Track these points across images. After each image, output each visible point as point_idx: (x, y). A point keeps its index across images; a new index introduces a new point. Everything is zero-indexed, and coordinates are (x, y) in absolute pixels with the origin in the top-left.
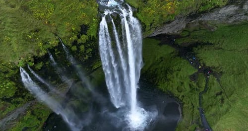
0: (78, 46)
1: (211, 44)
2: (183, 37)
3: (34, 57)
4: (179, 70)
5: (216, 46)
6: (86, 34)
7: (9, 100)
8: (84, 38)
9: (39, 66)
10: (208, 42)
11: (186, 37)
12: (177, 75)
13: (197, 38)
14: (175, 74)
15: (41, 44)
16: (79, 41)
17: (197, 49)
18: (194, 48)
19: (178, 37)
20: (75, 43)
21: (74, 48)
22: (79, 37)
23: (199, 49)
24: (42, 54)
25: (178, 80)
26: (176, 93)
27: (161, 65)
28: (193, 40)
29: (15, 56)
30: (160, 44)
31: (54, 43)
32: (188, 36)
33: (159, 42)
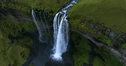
0: (48, 15)
1: (104, 61)
2: (99, 49)
3: (36, 9)
4: (84, 57)
5: (105, 63)
6: (52, 14)
7: (28, 14)
8: (51, 14)
9: (36, 12)
10: (104, 59)
11: (100, 50)
12: (81, 58)
13: (102, 54)
14: (81, 57)
15: (39, 7)
16: (49, 14)
17: (97, 57)
18: (97, 56)
19: (97, 48)
20: (47, 13)
21: (47, 14)
22: (50, 13)
23: (98, 58)
24: (38, 9)
25: (80, 60)
26: (75, 63)
27: (81, 50)
28: (101, 53)
29: (33, 6)
30: (88, 44)
31: (42, 9)
32: (101, 51)
33: (89, 43)
